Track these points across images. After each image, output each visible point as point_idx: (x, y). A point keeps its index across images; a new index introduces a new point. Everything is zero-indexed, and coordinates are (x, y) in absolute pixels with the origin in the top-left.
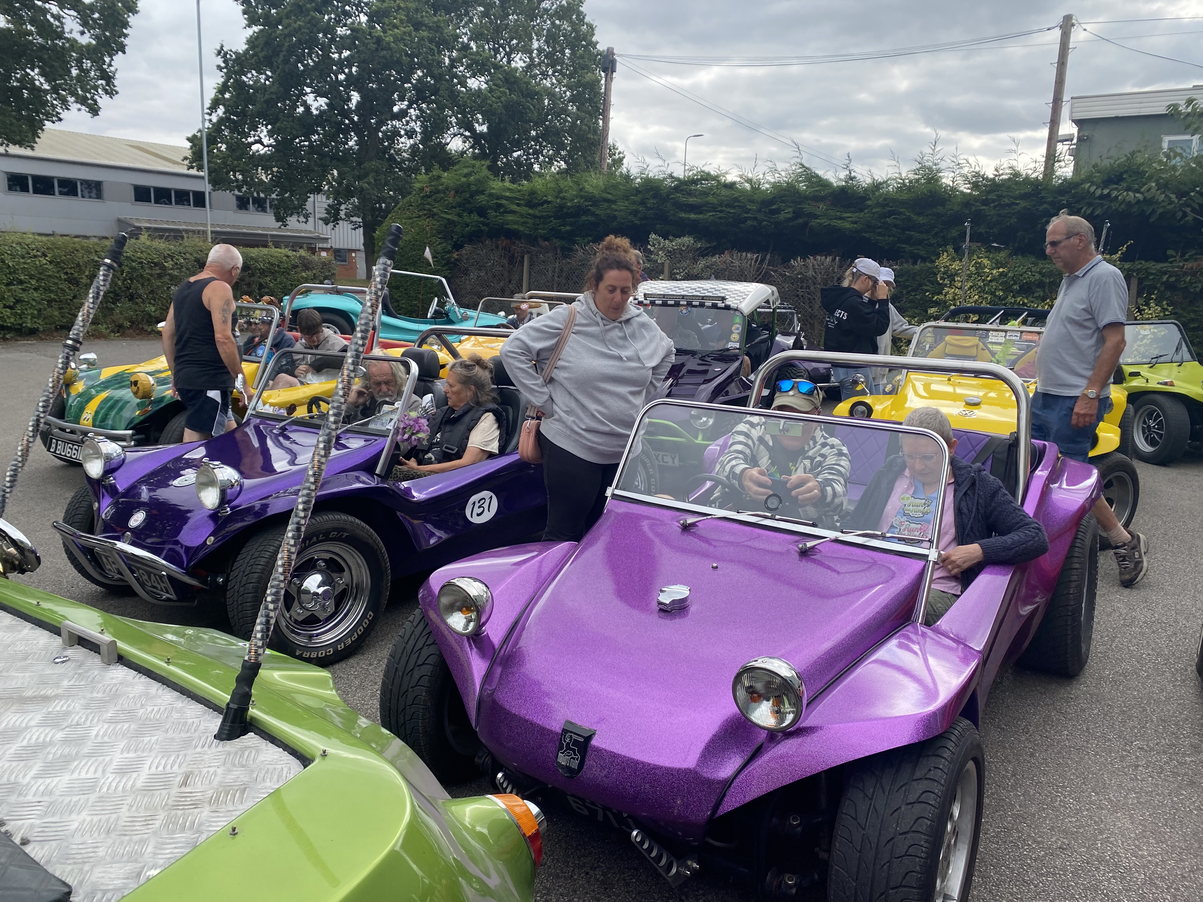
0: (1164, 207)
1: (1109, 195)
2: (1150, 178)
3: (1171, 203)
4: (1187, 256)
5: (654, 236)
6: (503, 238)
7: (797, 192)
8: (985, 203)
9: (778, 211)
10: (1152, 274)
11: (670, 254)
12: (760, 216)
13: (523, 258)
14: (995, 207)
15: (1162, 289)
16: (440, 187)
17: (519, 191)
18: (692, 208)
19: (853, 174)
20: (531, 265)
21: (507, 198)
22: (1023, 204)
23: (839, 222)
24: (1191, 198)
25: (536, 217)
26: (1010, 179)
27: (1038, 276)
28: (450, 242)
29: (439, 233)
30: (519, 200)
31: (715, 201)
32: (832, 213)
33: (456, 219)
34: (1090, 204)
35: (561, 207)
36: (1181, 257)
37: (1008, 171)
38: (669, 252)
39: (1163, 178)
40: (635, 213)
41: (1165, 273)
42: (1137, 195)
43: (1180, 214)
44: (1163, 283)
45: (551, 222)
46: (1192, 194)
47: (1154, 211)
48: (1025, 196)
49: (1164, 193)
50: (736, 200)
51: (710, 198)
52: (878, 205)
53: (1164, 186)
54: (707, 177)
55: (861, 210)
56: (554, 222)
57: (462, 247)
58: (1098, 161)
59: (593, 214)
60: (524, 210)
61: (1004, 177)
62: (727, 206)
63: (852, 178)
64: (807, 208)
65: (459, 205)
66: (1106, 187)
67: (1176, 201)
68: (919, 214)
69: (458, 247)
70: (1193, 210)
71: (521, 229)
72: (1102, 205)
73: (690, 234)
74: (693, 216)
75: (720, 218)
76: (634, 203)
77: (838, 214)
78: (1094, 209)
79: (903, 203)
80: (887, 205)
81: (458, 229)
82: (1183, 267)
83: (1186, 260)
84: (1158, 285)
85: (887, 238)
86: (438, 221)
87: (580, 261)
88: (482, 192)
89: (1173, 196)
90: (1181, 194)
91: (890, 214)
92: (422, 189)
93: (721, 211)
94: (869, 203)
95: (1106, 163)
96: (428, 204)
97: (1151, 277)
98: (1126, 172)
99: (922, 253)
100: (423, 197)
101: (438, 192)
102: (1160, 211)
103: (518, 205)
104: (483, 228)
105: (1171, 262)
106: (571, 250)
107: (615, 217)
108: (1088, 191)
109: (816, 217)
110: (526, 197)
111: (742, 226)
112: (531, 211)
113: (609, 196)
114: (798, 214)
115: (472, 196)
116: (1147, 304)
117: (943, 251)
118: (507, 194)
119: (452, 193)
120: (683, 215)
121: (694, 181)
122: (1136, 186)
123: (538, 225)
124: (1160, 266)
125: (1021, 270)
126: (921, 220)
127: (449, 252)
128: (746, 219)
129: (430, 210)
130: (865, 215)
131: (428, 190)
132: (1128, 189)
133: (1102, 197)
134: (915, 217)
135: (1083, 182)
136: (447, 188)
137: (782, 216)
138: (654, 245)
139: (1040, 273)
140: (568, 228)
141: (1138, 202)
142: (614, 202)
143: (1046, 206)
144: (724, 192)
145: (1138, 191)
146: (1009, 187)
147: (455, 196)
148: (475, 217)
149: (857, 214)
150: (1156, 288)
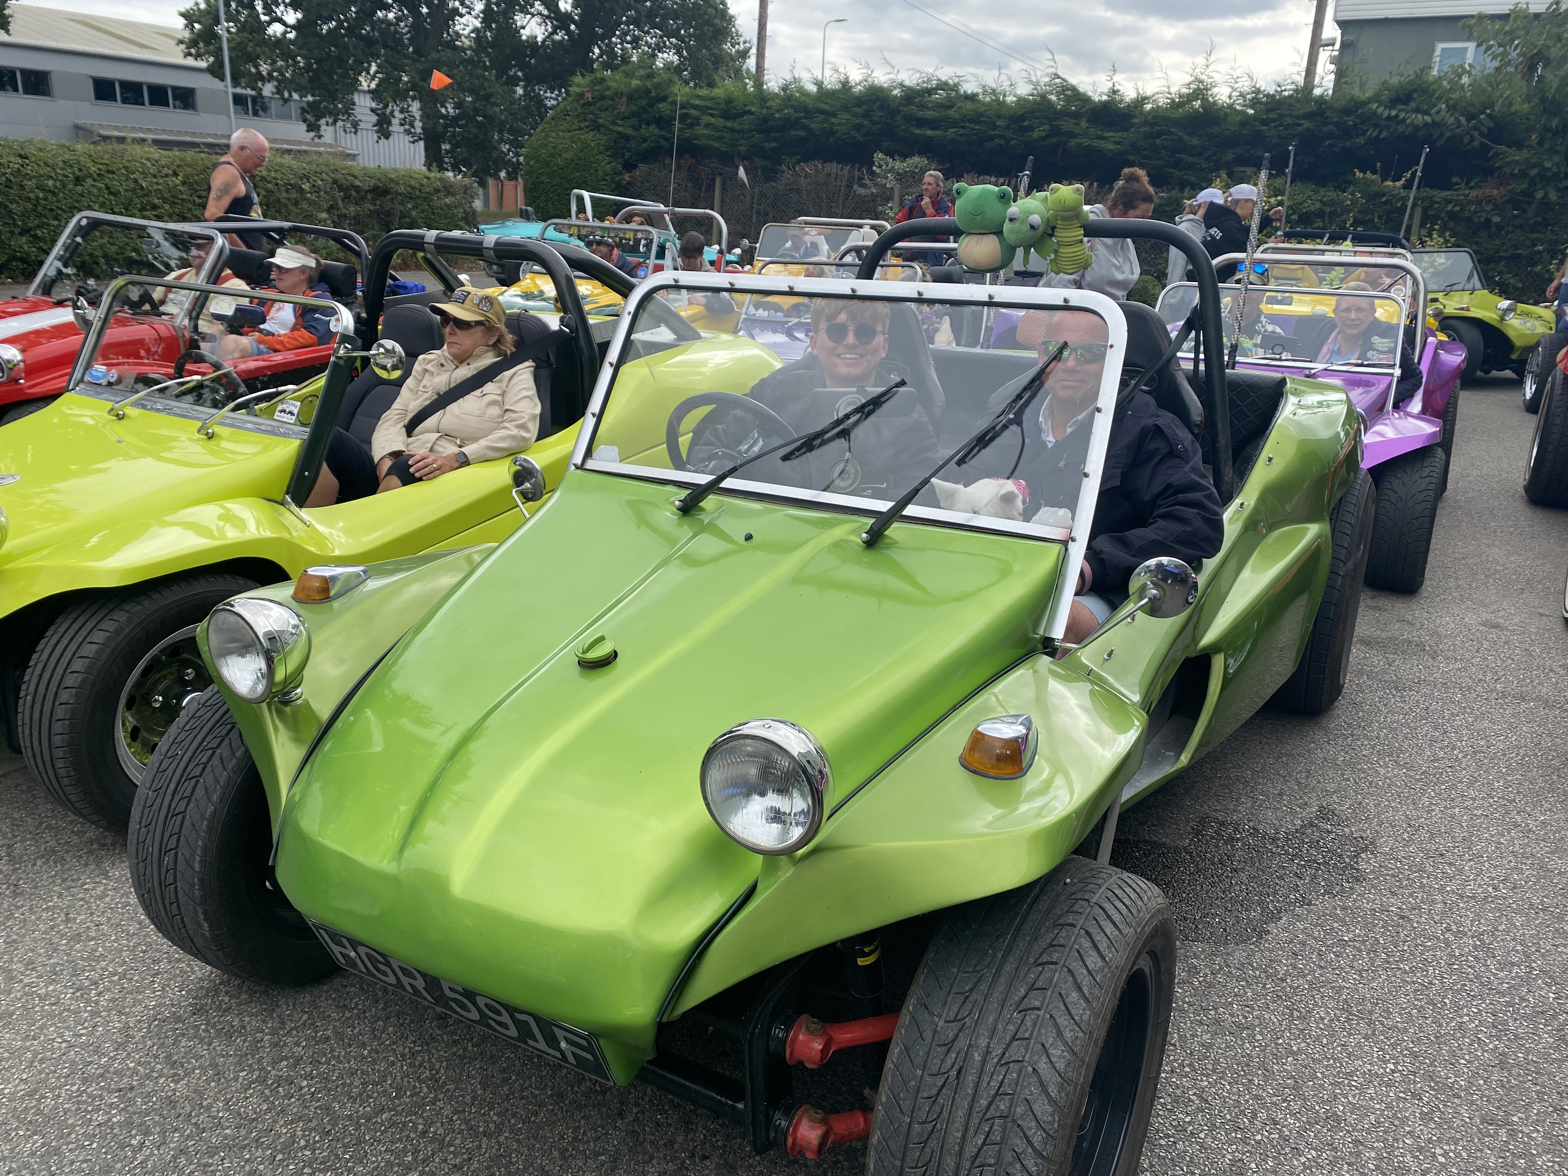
0: (1452, 130)
1: (1396, 116)
2: (1440, 98)
3: (1459, 125)
4: (1472, 184)
5: (880, 155)
6: (687, 156)
7: (1050, 105)
8: (1265, 122)
10: (1437, 203)
11: (901, 177)
13: (714, 180)
14: (1276, 127)
15: (1446, 219)
16: (607, 93)
18: (922, 123)
20: (724, 188)
21: (695, 107)
23: (1102, 142)
24: (1480, 122)
25: (732, 130)
26: (1290, 97)
28: (620, 160)
29: (607, 150)
30: (712, 109)
31: (957, 116)
32: (1092, 131)
33: (630, 131)
35: (765, 120)
36: (1467, 184)
38: (898, 174)
39: (1451, 99)
40: (858, 127)
41: (1449, 202)
42: (1426, 117)
43: (1467, 139)
44: (1447, 213)
45: (753, 136)
46: (1482, 116)
47: (1441, 135)
51: (951, 112)
52: (1146, 123)
56: (757, 137)
59: (806, 128)
60: (720, 122)
61: (1286, 93)
63: (1115, 92)
65: (634, 115)
67: (1465, 124)
69: (629, 166)
74: (929, 133)
75: (961, 135)
81: (632, 144)
82: (1468, 196)
83: (1471, 188)
87: (788, 184)
88: (664, 99)
89: (1462, 119)
92: (582, 95)
93: (963, 127)
94: (1136, 121)
96: (591, 113)
97: (1436, 206)
100: (583, 105)
101: (603, 98)
104: (664, 143)
105: (1456, 190)
106: (776, 172)
109: (1074, 136)
111: (988, 144)
112: (729, 124)
114: (1055, 131)
115: (651, 105)
116: (1430, 236)
117: (1217, 177)
119: (624, 99)
120: (918, 131)
121: (930, 92)
122: (1425, 107)
124: (1444, 194)
126: (1195, 141)
127: (619, 173)
129: (592, 120)
131: (589, 95)
132: (1417, 110)
133: (1389, 118)
134: (1186, 138)
135: (1370, 100)
136: (616, 94)
138: (880, 166)
140: (774, 144)
141: (1426, 124)
143: (1330, 127)
147: (628, 105)
148: (653, 130)
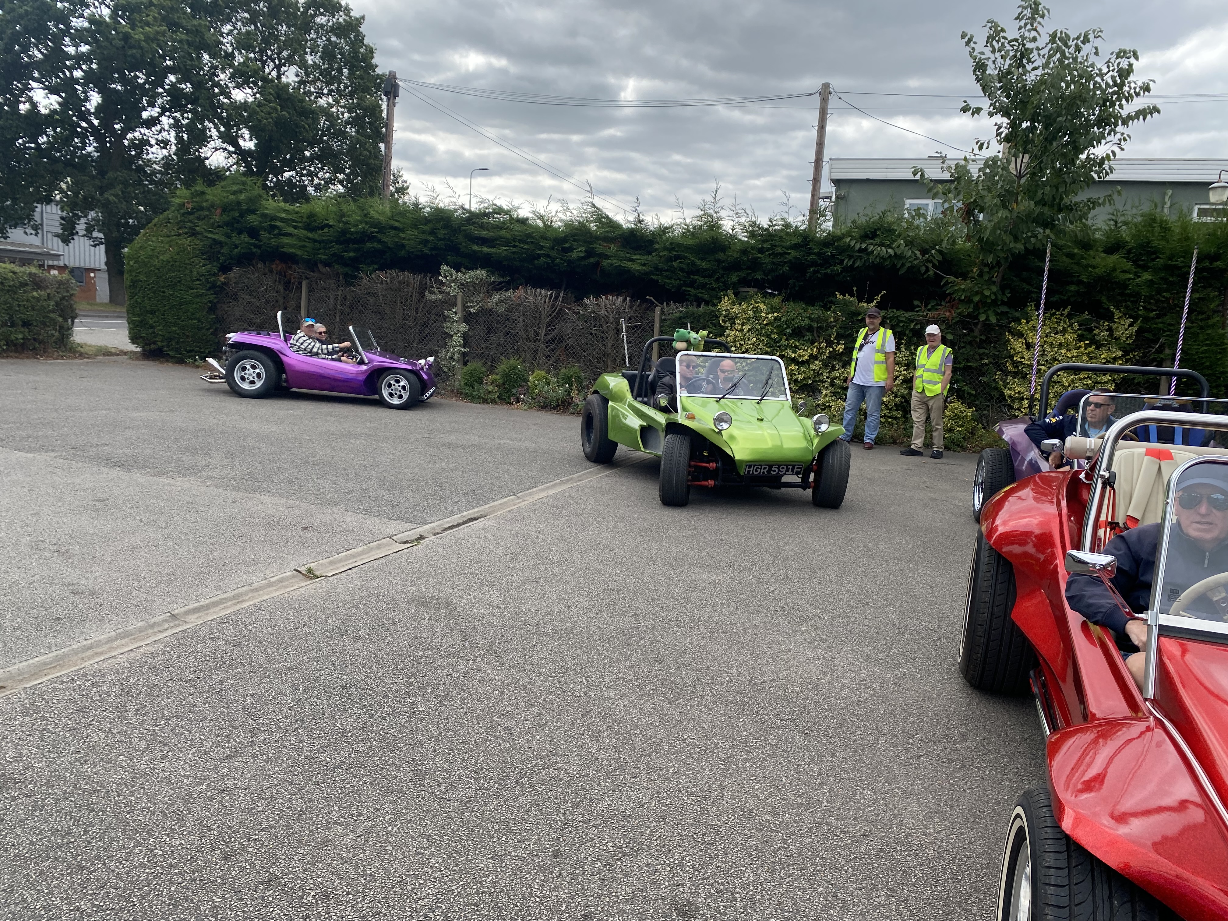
0: (911, 262)
1: (866, 249)
2: (899, 236)
3: (917, 258)
4: (929, 307)
5: (445, 267)
6: (278, 262)
7: (588, 231)
8: (761, 251)
9: (570, 250)
10: (902, 321)
11: (463, 286)
12: (553, 253)
13: (300, 283)
14: (770, 255)
15: (910, 335)
16: (205, 204)
17: (297, 213)
18: (484, 241)
19: (642, 217)
20: (310, 291)
21: (282, 220)
22: (793, 253)
23: (629, 263)
24: (932, 255)
25: (316, 241)
26: (782, 230)
27: (807, 321)
28: (215, 263)
29: (203, 254)
30: (296, 222)
31: (508, 236)
32: (622, 254)
33: (222, 239)
34: (850, 257)
35: (344, 232)
36: (925, 307)
37: (780, 223)
38: (462, 284)
39: (909, 236)
40: (426, 242)
41: (912, 321)
42: (890, 250)
43: (923, 269)
44: (911, 330)
45: (333, 247)
46: (933, 252)
47: (903, 265)
48: (795, 247)
49: (911, 249)
50: (529, 236)
51: (503, 233)
52: (665, 249)
53: (910, 243)
54: (499, 210)
55: (649, 253)
56: (336, 248)
57: (230, 269)
58: (856, 217)
59: (379, 241)
60: (303, 233)
61: (776, 228)
62: (520, 241)
63: (640, 222)
64: (599, 248)
65: (227, 224)
66: (864, 242)
67: (921, 257)
68: (702, 259)
69: (225, 269)
70: (934, 266)
71: (299, 253)
72: (861, 258)
73: (483, 267)
74: (485, 249)
75: (514, 253)
76: (424, 232)
77: (628, 255)
78: (854, 262)
79: (688, 248)
80: (673, 249)
81: (225, 250)
82: (926, 316)
84: (907, 332)
85: (673, 281)
86: (201, 240)
87: (366, 289)
88: (253, 212)
89: (918, 253)
90: (924, 252)
91: (677, 257)
92: (182, 205)
93: (515, 246)
94: (657, 246)
95: (863, 220)
96: (190, 222)
97: (901, 325)
98: (879, 229)
99: (706, 297)
100: (183, 214)
101: (201, 209)
102: (908, 265)
103: (295, 227)
104: (255, 250)
105: (917, 312)
106: (356, 277)
107: (403, 246)
108: (849, 246)
109: (607, 257)
110: (304, 220)
111: (536, 262)
112: (310, 235)
113: (397, 224)
114: (590, 253)
115: (241, 216)
117: (725, 295)
118: (283, 215)
119: (219, 211)
120: (476, 248)
121: (486, 215)
122: (888, 243)
123: (318, 250)
124: (908, 314)
125: (792, 315)
126: (704, 265)
127: (215, 275)
128: (539, 256)
129: (190, 228)
130: (653, 258)
131: (190, 206)
132: (882, 245)
133: (860, 250)
134: (698, 262)
135: (844, 236)
136: (213, 206)
137: (574, 255)
138: (446, 277)
139: (809, 318)
140: (351, 254)
141: (890, 256)
142: (402, 230)
143: (813, 256)
144: (517, 227)
145: (889, 246)
146: (781, 238)
147: (221, 215)
148: (245, 238)
149: (645, 257)
150: (905, 334)
